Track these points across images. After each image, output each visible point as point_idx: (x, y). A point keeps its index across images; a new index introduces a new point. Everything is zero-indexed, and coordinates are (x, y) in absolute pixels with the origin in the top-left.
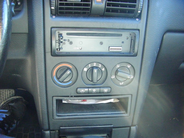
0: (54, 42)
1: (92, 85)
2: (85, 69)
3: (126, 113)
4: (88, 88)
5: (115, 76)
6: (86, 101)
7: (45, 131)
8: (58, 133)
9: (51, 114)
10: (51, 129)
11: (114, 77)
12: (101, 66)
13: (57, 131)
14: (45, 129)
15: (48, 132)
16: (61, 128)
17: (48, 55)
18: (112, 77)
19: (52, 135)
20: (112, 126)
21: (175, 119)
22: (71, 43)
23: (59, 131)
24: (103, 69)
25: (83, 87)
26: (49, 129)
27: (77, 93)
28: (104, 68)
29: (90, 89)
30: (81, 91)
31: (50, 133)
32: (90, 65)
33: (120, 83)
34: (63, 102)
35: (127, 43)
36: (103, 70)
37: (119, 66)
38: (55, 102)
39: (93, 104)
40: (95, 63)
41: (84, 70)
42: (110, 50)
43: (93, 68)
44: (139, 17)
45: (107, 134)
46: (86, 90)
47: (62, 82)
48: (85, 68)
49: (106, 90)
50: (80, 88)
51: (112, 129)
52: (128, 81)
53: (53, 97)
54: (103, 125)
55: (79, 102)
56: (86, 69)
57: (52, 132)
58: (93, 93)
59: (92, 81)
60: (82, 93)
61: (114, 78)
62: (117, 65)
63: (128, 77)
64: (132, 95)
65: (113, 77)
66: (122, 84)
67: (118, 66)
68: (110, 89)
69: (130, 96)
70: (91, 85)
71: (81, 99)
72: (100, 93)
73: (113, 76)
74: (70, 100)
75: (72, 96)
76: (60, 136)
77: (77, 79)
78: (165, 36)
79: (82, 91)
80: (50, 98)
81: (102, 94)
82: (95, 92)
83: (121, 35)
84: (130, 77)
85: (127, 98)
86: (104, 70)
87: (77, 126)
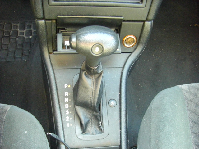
3: (140, 3)
7: (39, 20)
8: (55, 24)
10: (46, 17)
13: (54, 21)
14: (38, 17)
15: (42, 22)
16: (59, 16)
19: (47, 25)
20: (122, 18)
21: (196, 25)
23: (56, 20)
26: (44, 18)
31: (46, 23)
45: (115, 29)
51: (122, 23)
54: (111, 16)
57: (47, 22)
76: (58, 27)
87: (79, 15)
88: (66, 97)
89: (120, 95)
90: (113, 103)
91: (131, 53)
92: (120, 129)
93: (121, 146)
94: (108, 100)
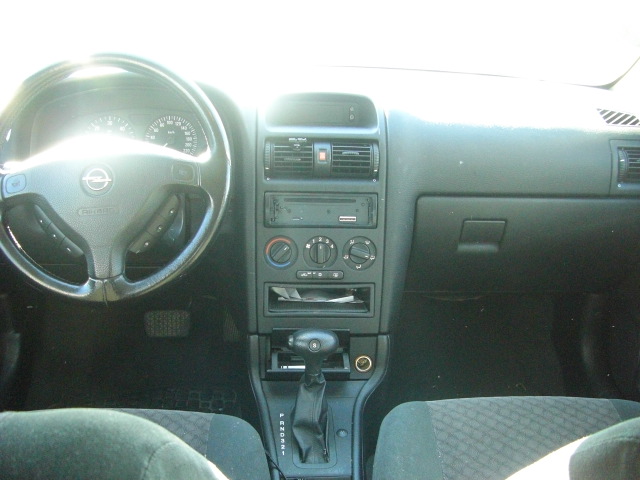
0: (267, 211)
1: (317, 266)
3: (368, 312)
4: (312, 270)
5: (349, 256)
7: (251, 335)
9: (260, 307)
10: (261, 331)
12: (328, 242)
14: (251, 332)
17: (260, 226)
18: (344, 257)
19: (260, 341)
22: (289, 211)
24: (332, 246)
25: (305, 269)
26: (257, 333)
27: (297, 278)
29: (314, 273)
30: (302, 276)
32: (314, 240)
33: (357, 267)
35: (364, 210)
38: (267, 291)
40: (321, 238)
42: (340, 220)
43: (318, 243)
44: (377, 176)
46: (309, 273)
48: (307, 245)
49: (336, 275)
50: (301, 270)
52: (367, 263)
53: (265, 283)
54: (335, 329)
56: (310, 245)
57: (261, 337)
58: (319, 278)
59: (317, 262)
60: (304, 278)
61: (347, 258)
64: (375, 284)
66: (360, 267)
67: (352, 242)
68: (342, 273)
69: (372, 286)
70: (315, 266)
72: (328, 279)
73: (346, 256)
76: (272, 347)
77: (297, 259)
78: (419, 201)
79: (304, 274)
80: (260, 287)
81: (331, 280)
82: (321, 277)
83: (354, 201)
85: (369, 289)
88: (282, 426)
89: (353, 426)
90: (342, 434)
91: (367, 380)
92: (352, 458)
93: (352, 477)
94: (336, 429)
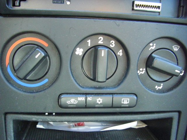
1: (95, 88)
2: (79, 52)
4: (86, 94)
5: (146, 70)
6: (83, 125)
11: (144, 71)
12: (114, 45)
18: (138, 72)
25: (73, 92)
27: (61, 106)
28: (121, 51)
29: (90, 99)
30: (68, 102)
32: (89, 41)
33: (156, 87)
34: (38, 126)
36: (118, 54)
37: (154, 47)
38: (11, 127)
39: (97, 132)
40: (101, 38)
41: (77, 53)
42: (135, 8)
46: (82, 99)
47: (24, 79)
48: (78, 49)
49: (126, 101)
50: (67, 94)
53: (6, 114)
55: (70, 127)
56: (82, 50)
58: (97, 106)
59: (94, 79)
60: (72, 106)
61: (143, 73)
62: (151, 44)
63: (177, 71)
64: (180, 112)
65: (142, 71)
66: (160, 88)
68: (135, 97)
69: (175, 115)
70: (92, 88)
71: (73, 122)
72: (112, 107)
73: (141, 69)
74: (51, 123)
75: (50, 114)
77: (59, 74)
79: (72, 101)
81: (118, 110)
82: (101, 104)
84: (179, 72)
85: (170, 119)
86: (121, 54)
